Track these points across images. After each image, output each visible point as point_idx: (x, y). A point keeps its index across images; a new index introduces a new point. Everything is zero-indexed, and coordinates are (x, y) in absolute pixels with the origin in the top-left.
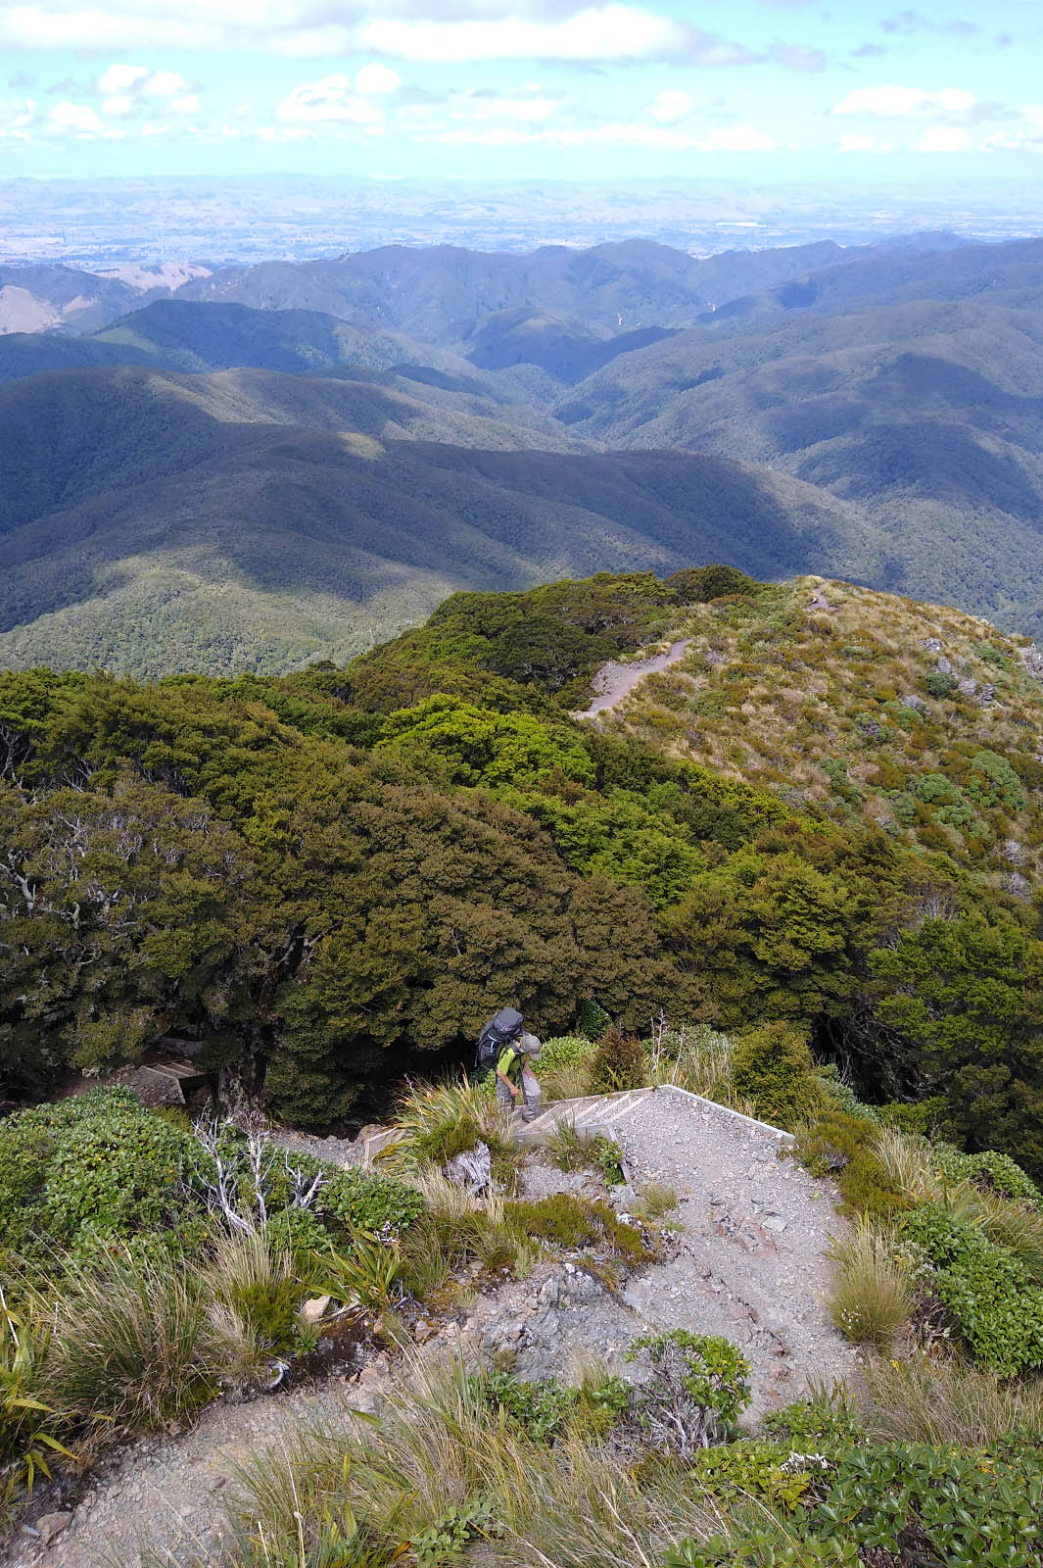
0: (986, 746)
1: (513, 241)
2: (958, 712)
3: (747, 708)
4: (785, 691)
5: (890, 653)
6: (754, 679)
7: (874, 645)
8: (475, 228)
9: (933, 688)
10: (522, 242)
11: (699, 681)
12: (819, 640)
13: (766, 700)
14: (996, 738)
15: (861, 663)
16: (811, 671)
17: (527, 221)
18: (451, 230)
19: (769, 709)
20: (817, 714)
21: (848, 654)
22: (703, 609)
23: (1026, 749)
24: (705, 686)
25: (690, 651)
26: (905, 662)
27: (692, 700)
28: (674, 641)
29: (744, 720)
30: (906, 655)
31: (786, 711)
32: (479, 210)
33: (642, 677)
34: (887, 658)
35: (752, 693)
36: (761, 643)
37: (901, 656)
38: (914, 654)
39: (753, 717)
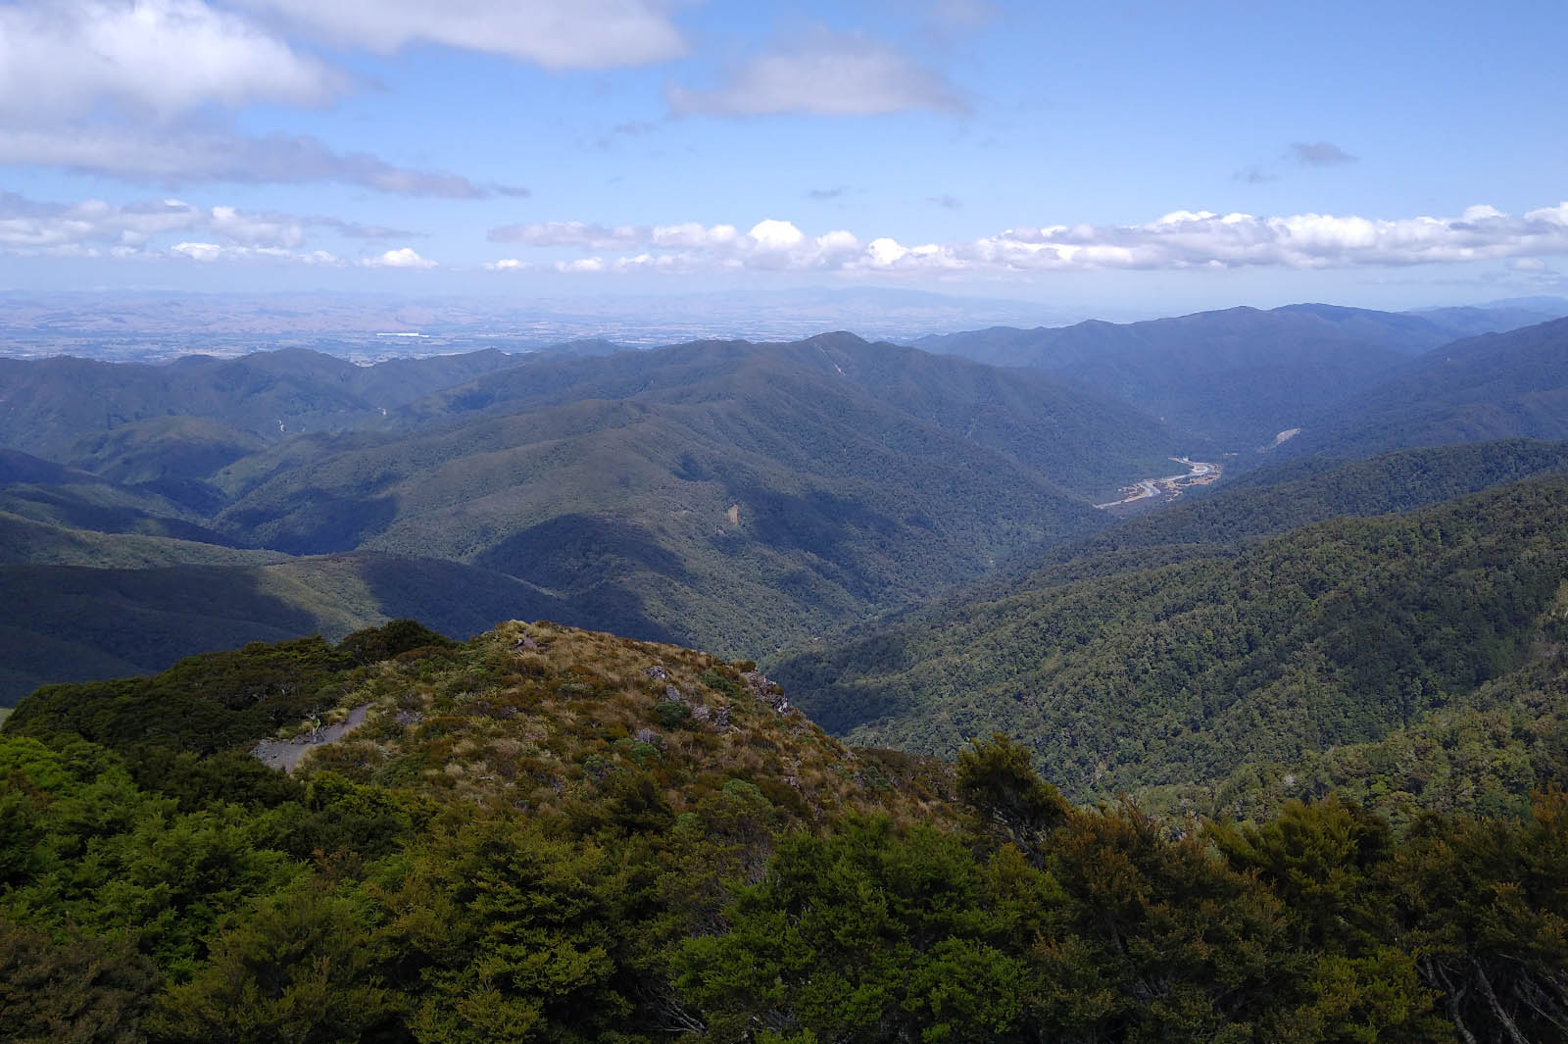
0: (733, 775)
1: (148, 352)
2: (697, 742)
3: (453, 769)
4: (497, 743)
5: (612, 687)
6: (457, 733)
7: (594, 681)
8: (101, 340)
9: (665, 718)
10: (158, 353)
11: (387, 748)
12: (530, 681)
13: (475, 756)
14: (740, 764)
15: (582, 702)
16: (526, 717)
17: (163, 331)
18: (71, 341)
19: (480, 767)
20: (540, 764)
21: (566, 692)
22: (387, 666)
23: (772, 772)
24: (397, 752)
25: (373, 714)
26: (631, 695)
27: (379, 771)
28: (352, 707)
29: (450, 783)
30: (630, 687)
31: (503, 766)
32: (105, 322)
33: (310, 752)
34: (611, 693)
35: (457, 750)
36: (462, 695)
37: (626, 688)
38: (640, 685)
39: (459, 777)
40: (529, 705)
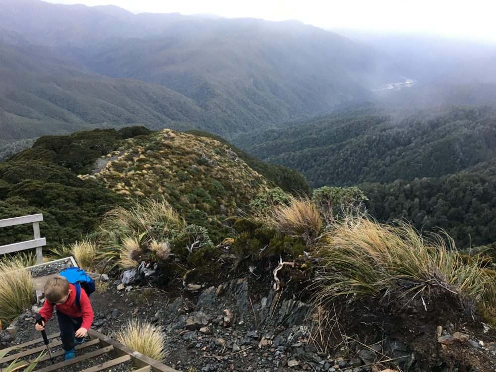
0: (215, 179)
2: (208, 169)
3: (144, 171)
4: (155, 166)
6: (146, 162)
7: (183, 151)
9: (200, 162)
11: (129, 163)
12: (167, 149)
13: (149, 169)
14: (218, 176)
15: (179, 156)
16: (164, 159)
19: (151, 171)
20: (166, 172)
21: (175, 154)
22: (130, 140)
23: (226, 179)
24: (131, 165)
25: (126, 154)
27: (126, 169)
28: (121, 151)
29: (143, 175)
31: (156, 172)
33: (110, 163)
34: (187, 154)
35: (145, 166)
36: (149, 151)
37: (191, 153)
38: (195, 153)
39: (146, 174)
40: (166, 156)
